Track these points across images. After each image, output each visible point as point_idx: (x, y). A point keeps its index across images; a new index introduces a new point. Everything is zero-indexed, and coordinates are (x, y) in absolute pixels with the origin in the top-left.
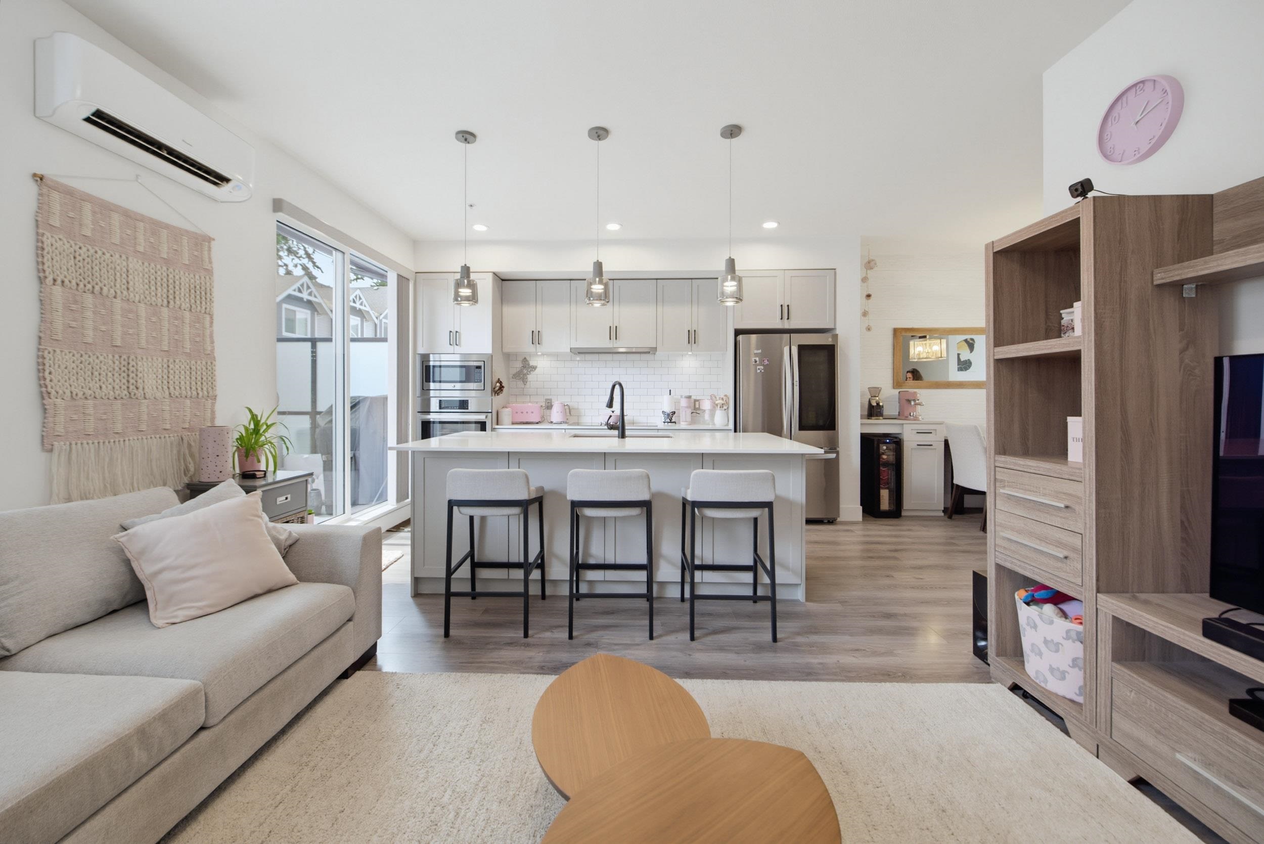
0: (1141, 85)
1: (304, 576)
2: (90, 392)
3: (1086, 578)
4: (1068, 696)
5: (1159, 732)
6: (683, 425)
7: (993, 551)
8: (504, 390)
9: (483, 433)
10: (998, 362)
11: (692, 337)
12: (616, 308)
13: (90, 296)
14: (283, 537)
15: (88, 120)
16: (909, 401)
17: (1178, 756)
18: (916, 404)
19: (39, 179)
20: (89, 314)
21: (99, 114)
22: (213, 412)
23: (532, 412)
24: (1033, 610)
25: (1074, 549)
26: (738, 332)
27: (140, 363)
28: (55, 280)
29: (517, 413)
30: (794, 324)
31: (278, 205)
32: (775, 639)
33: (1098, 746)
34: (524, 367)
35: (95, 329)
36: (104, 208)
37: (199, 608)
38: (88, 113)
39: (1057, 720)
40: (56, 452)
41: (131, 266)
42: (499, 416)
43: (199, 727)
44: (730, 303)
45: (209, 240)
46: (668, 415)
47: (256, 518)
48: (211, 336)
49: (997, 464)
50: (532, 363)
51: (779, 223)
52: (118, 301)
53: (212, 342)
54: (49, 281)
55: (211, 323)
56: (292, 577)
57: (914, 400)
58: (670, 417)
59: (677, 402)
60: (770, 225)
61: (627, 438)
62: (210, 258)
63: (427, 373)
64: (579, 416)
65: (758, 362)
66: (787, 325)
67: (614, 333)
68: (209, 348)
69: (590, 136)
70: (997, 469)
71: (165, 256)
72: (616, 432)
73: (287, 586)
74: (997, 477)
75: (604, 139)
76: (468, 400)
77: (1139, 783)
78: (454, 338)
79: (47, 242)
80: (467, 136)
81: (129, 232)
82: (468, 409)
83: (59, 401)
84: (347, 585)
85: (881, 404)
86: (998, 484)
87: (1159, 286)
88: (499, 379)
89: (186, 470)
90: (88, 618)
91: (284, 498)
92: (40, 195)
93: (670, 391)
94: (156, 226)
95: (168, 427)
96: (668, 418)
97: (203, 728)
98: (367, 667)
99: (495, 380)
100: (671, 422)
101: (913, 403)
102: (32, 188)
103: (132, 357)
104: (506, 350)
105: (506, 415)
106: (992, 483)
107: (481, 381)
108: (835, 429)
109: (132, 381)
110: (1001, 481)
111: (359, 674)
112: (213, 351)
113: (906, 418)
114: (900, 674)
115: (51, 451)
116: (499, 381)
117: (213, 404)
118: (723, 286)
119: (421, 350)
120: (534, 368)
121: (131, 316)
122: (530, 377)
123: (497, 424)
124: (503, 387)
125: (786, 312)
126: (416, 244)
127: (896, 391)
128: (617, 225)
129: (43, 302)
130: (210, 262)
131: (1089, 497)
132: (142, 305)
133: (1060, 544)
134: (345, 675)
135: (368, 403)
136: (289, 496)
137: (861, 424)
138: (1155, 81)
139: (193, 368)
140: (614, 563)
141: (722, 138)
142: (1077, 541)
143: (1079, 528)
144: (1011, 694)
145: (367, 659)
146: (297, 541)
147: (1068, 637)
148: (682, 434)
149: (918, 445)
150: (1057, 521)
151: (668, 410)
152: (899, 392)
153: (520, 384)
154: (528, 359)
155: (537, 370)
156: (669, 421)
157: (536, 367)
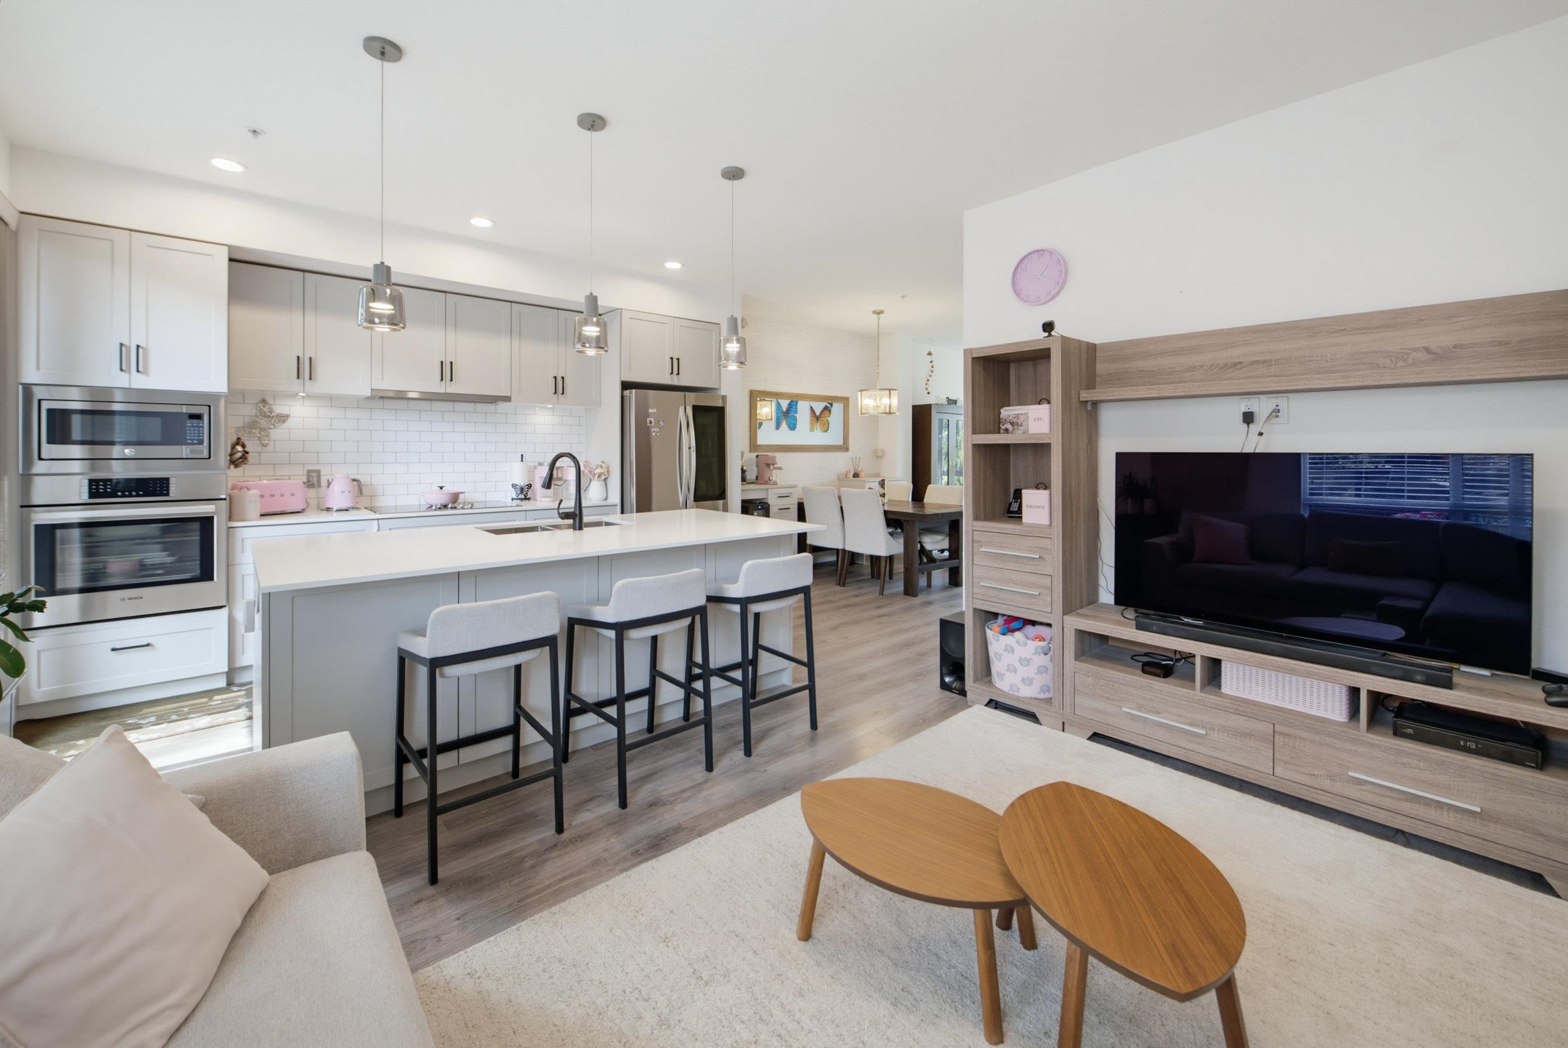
0: (1042, 252)
3: (1055, 607)
4: (1033, 697)
5: (1108, 699)
7: (971, 598)
10: (975, 446)
11: (559, 386)
12: (451, 335)
16: (768, 465)
17: (1124, 709)
18: (775, 468)
23: (293, 495)
24: (1009, 639)
25: (1045, 587)
26: (626, 386)
30: (683, 380)
32: (814, 727)
33: (1063, 723)
34: (260, 416)
39: (1032, 717)
44: (733, 367)
46: (522, 489)
49: (974, 528)
50: (280, 409)
51: (683, 265)
57: (774, 465)
58: (525, 492)
59: (531, 471)
60: (673, 265)
63: (58, 425)
65: (653, 424)
66: (675, 381)
67: (448, 371)
69: (580, 122)
70: (975, 532)
74: (974, 539)
75: (597, 130)
77: (1096, 737)
78: (133, 358)
80: (385, 49)
82: (167, 494)
85: (745, 468)
86: (975, 545)
87: (1081, 401)
88: (239, 439)
93: (522, 455)
96: (522, 493)
100: (525, 499)
101: (772, 467)
104: (237, 385)
105: (252, 503)
106: (970, 545)
107: (201, 442)
108: (725, 499)
110: (978, 542)
113: (766, 483)
116: (240, 442)
118: (725, 347)
119: (35, 377)
120: (283, 418)
122: (278, 433)
124: (247, 453)
125: (675, 365)
127: (754, 455)
128: (488, 221)
131: (1057, 548)
133: (1032, 585)
137: (742, 490)
138: (1051, 252)
140: (609, 697)
141: (723, 179)
142: (1047, 581)
143: (1049, 571)
144: (988, 709)
147: (1036, 653)
149: (779, 509)
150: (1031, 569)
151: (522, 482)
152: (757, 456)
154: (270, 401)
155: (288, 424)
156: (524, 497)
157: (288, 416)
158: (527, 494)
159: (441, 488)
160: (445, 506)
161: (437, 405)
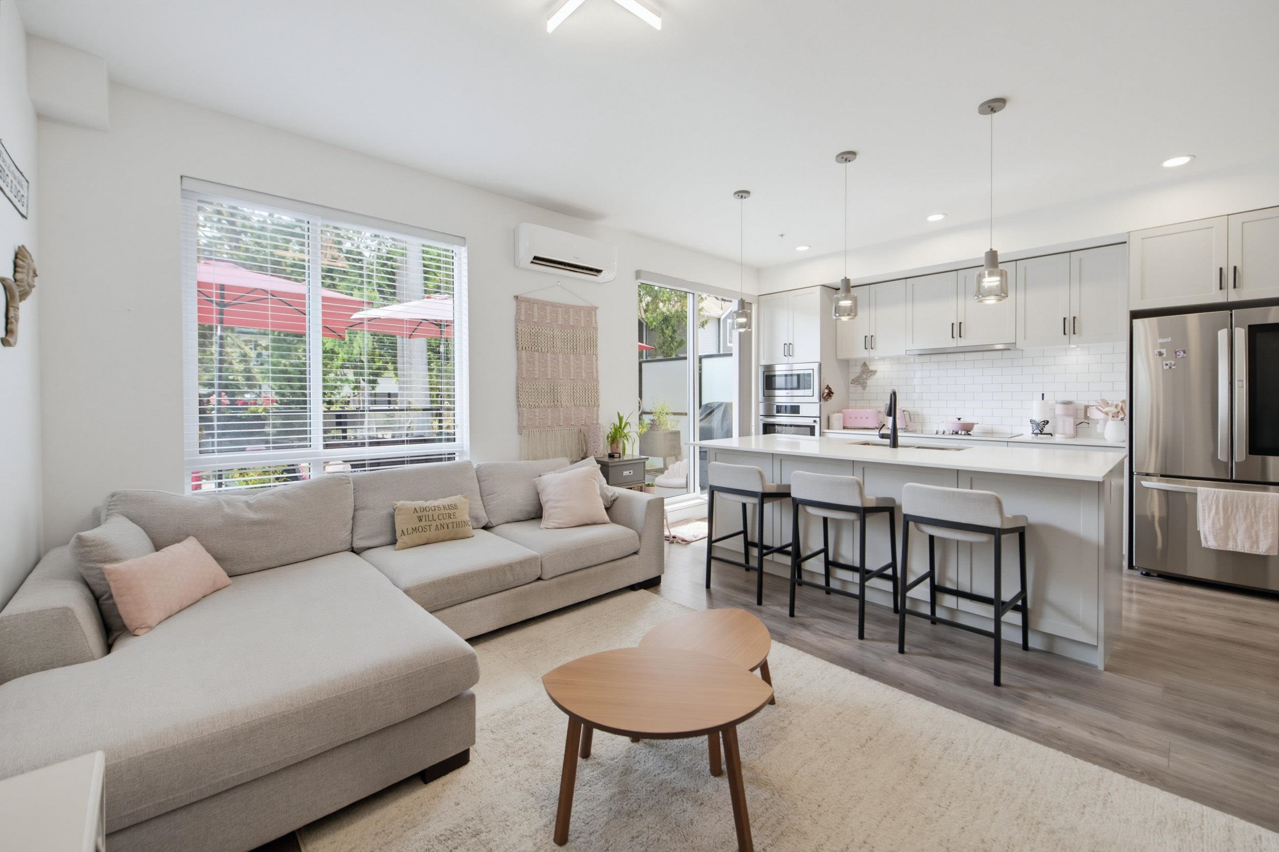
1: (613, 520)
2: (537, 404)
6: (1058, 438)
8: (834, 396)
9: (812, 437)
11: (1070, 326)
12: (961, 301)
13: (537, 353)
14: (610, 494)
15: (532, 262)
19: (516, 297)
20: (537, 363)
21: (536, 258)
22: (598, 415)
23: (867, 418)
26: (1134, 315)
27: (559, 388)
28: (522, 348)
29: (850, 418)
31: (638, 274)
32: (997, 682)
34: (863, 372)
35: (539, 371)
36: (543, 305)
37: (559, 523)
38: (531, 259)
40: (523, 435)
41: (555, 333)
42: (830, 421)
43: (536, 578)
45: (596, 308)
46: (1038, 425)
47: (594, 480)
48: (597, 369)
50: (872, 368)
52: (549, 354)
53: (597, 372)
54: (520, 348)
55: (597, 360)
56: (607, 518)
58: (1041, 428)
59: (1051, 409)
60: (1177, 162)
61: (899, 448)
62: (596, 320)
63: (769, 382)
64: (922, 424)
65: (1165, 355)
66: (1231, 297)
67: (958, 330)
68: (595, 376)
69: (837, 161)
71: (572, 324)
72: (887, 441)
73: (604, 523)
75: (854, 160)
76: (799, 406)
78: (789, 350)
79: (520, 329)
80: (742, 194)
81: (554, 315)
82: (799, 413)
83: (524, 409)
84: (634, 530)
88: (828, 386)
89: (583, 450)
90: (522, 518)
91: (628, 472)
92: (517, 306)
93: (1043, 395)
94: (567, 308)
95: (573, 423)
96: (1037, 428)
97: (539, 579)
98: (652, 589)
99: (824, 386)
100: (1041, 434)
102: (513, 303)
103: (556, 384)
104: (841, 356)
105: (836, 419)
107: (809, 388)
109: (556, 397)
111: (642, 591)
112: (597, 377)
114: (1138, 771)
115: (521, 434)
116: (828, 387)
117: (598, 410)
119: (764, 362)
120: (874, 372)
121: (555, 361)
122: (871, 382)
123: (828, 428)
124: (833, 393)
125: (1229, 276)
126: (758, 272)
128: (939, 216)
129: (519, 360)
130: (596, 323)
132: (560, 354)
134: (633, 588)
135: (722, 408)
136: (632, 471)
139: (587, 388)
141: (982, 116)
145: (652, 584)
146: (617, 498)
148: (1059, 452)
151: (1038, 419)
153: (859, 388)
154: (868, 363)
155: (877, 375)
156: (1039, 432)
157: (876, 372)
158: (1042, 429)
159: (959, 419)
160: (957, 433)
161: (934, 358)
